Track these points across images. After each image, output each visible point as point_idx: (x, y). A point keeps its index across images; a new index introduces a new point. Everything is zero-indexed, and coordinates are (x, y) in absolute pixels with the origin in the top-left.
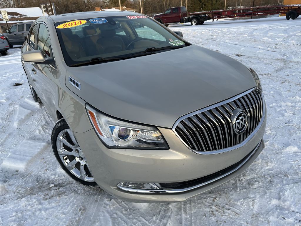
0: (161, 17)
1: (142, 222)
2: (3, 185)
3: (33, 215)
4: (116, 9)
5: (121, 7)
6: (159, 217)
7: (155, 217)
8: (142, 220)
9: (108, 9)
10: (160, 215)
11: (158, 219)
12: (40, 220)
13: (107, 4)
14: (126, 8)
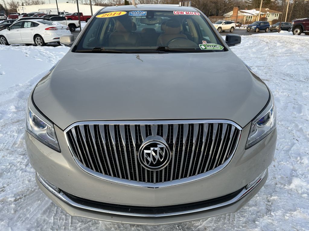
0: (304, 22)
1: (67, 222)
2: (22, 141)
3: (14, 171)
4: (256, 10)
5: (261, 9)
6: (84, 226)
7: (80, 224)
8: (68, 220)
9: (248, 9)
10: (87, 225)
11: (81, 228)
12: (14, 177)
13: (249, 4)
14: (269, 9)
